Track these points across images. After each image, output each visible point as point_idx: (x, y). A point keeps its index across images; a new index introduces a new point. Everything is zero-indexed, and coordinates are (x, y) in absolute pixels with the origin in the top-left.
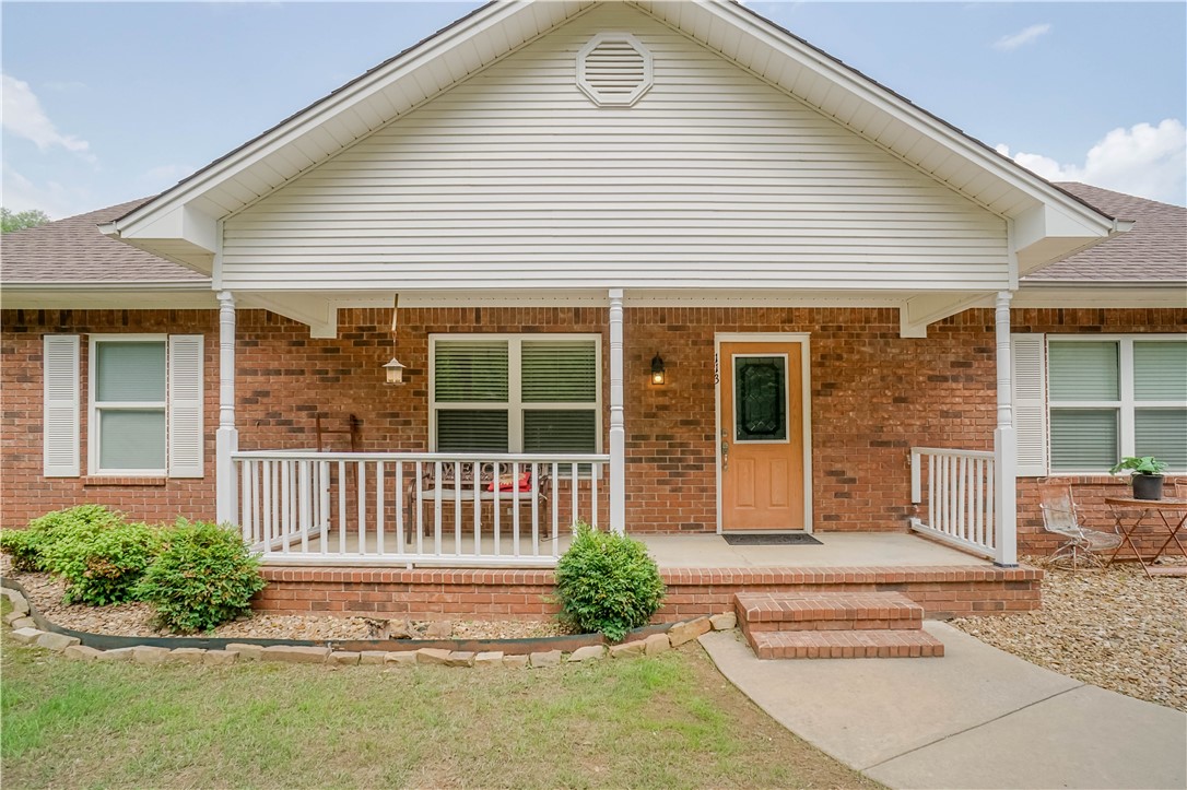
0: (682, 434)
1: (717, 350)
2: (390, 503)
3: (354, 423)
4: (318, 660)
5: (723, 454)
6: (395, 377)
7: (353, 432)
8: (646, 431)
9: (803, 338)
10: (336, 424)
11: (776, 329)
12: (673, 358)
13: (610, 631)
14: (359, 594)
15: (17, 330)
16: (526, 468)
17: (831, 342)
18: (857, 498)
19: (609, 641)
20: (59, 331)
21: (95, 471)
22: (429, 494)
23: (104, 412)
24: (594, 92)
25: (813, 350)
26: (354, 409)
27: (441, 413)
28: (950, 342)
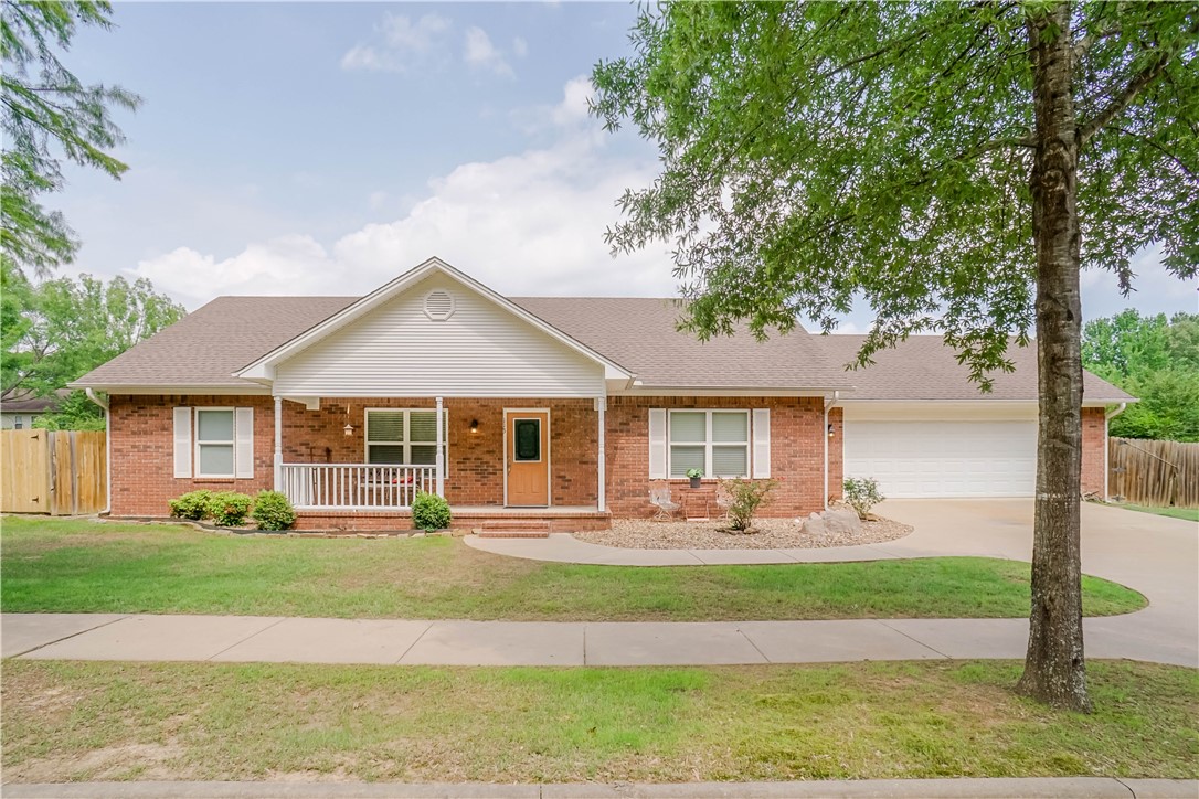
0: (487, 458)
1: (505, 416)
2: (347, 491)
3: (328, 451)
4: (321, 537)
5: (508, 467)
6: (349, 433)
7: (328, 455)
8: (469, 456)
9: (548, 410)
10: (320, 452)
11: (533, 407)
12: (482, 420)
13: (428, 528)
14: (334, 521)
15: (160, 405)
16: (411, 470)
17: (560, 413)
18: (572, 488)
19: (427, 532)
20: (181, 405)
21: (199, 476)
22: (363, 485)
23: (202, 446)
24: (430, 314)
25: (551, 417)
26: (328, 445)
27: (371, 447)
28: (619, 412)
